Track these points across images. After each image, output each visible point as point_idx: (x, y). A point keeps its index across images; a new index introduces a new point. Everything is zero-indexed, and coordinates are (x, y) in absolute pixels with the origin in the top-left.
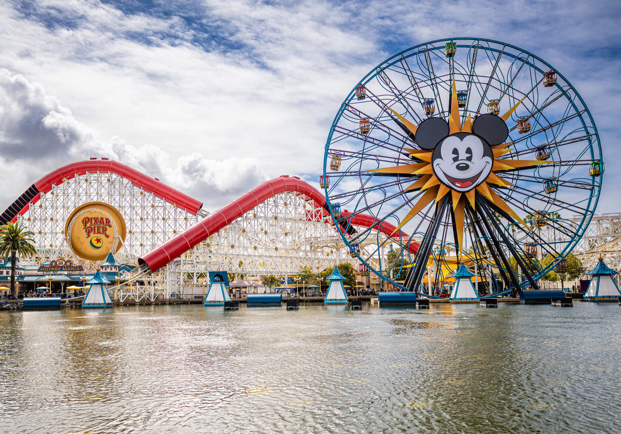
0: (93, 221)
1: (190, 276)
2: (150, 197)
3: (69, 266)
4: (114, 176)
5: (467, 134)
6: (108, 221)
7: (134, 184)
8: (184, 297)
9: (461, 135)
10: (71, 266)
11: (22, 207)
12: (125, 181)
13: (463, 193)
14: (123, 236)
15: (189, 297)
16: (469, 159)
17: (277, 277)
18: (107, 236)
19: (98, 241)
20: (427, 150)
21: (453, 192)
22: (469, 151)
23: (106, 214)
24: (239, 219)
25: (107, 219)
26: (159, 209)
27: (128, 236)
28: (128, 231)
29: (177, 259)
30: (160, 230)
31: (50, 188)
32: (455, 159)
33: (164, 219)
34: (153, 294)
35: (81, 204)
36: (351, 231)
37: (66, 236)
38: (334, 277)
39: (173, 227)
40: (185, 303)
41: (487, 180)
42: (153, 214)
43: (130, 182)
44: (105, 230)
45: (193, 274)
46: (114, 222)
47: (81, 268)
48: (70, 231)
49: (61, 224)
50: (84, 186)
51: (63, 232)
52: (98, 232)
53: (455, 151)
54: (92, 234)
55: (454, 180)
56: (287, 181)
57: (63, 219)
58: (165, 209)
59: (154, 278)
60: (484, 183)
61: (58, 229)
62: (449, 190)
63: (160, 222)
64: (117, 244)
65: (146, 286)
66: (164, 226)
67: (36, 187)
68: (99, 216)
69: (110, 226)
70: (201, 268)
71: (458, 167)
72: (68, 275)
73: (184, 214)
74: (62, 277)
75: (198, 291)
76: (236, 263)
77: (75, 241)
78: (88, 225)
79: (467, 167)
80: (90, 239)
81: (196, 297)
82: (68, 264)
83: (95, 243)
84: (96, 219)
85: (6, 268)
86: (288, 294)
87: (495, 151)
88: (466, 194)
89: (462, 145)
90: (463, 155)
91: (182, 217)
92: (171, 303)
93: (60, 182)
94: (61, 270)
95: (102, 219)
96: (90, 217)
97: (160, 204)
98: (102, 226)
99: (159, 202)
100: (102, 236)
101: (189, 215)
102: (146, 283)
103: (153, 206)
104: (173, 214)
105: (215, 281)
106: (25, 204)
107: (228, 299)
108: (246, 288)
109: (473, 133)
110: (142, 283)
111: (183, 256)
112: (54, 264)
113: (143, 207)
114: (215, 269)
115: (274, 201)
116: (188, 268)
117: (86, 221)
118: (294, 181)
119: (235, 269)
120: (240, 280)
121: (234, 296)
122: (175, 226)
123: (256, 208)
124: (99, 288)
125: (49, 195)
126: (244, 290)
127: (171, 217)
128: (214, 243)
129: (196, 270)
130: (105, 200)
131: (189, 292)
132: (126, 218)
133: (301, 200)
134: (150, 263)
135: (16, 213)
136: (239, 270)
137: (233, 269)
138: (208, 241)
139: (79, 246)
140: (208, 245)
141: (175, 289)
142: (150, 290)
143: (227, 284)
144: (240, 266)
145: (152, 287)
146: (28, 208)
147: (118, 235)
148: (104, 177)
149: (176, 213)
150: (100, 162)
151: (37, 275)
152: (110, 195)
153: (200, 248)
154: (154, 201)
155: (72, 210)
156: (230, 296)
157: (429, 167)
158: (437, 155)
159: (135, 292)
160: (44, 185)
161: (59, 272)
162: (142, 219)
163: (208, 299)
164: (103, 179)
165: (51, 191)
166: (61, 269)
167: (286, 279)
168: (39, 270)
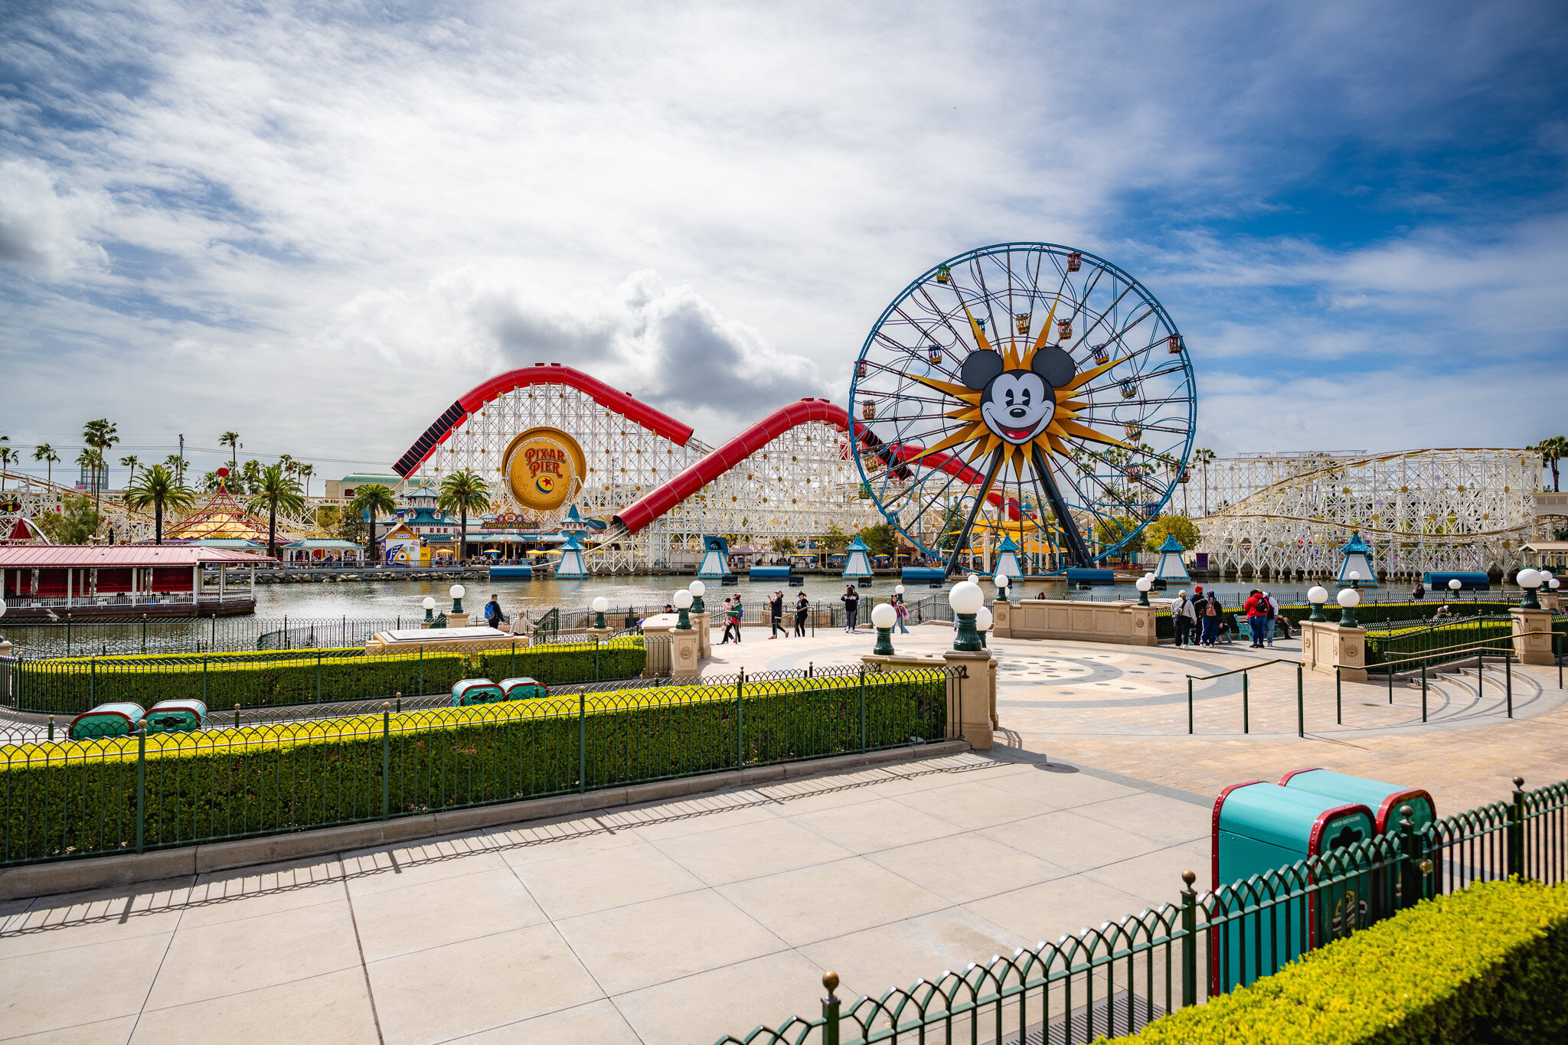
0: (540, 455)
1: (678, 538)
2: (619, 419)
3: (521, 523)
4: (569, 389)
5: (1025, 372)
6: (561, 454)
7: (596, 400)
8: (671, 566)
9: (1018, 373)
10: (523, 522)
11: (442, 433)
12: (584, 396)
13: (1018, 446)
14: (582, 474)
15: (678, 566)
16: (1026, 403)
17: (794, 541)
18: (560, 476)
19: (547, 482)
20: (976, 391)
21: (1005, 444)
22: (1026, 393)
23: (559, 445)
24: (744, 461)
25: (559, 452)
26: (632, 437)
27: (589, 474)
28: (588, 468)
29: (663, 516)
30: (633, 467)
31: (481, 406)
32: (1009, 403)
33: (638, 452)
34: (631, 561)
35: (522, 430)
36: (904, 474)
37: (504, 475)
38: (855, 547)
39: (652, 463)
40: (672, 574)
41: (1048, 430)
42: (624, 443)
43: (591, 399)
44: (556, 467)
45: (682, 535)
46: (568, 455)
47: (536, 525)
48: (509, 469)
49: (496, 458)
50: (528, 403)
51: (498, 470)
52: (548, 470)
53: (1010, 393)
54: (538, 473)
55: (1006, 430)
56: (811, 406)
57: (499, 451)
58: (640, 436)
59: (634, 540)
60: (1044, 433)
61: (491, 464)
62: (1000, 441)
63: (633, 456)
64: (574, 487)
65: (622, 551)
66: (639, 461)
67: (462, 404)
68: (549, 449)
69: (564, 462)
70: (694, 530)
71: (1012, 413)
72: (520, 534)
73: (667, 445)
74: (512, 537)
75: (689, 559)
76: (738, 520)
77: (516, 482)
78: (534, 459)
79: (1023, 413)
80: (536, 478)
81: (686, 566)
82: (520, 519)
83: (543, 485)
84: (544, 452)
85: (444, 524)
86: (807, 564)
87: (1058, 394)
88: (1022, 447)
89: (1018, 386)
90: (1019, 398)
91: (664, 449)
92: (654, 574)
93: (494, 397)
94: (511, 527)
95: (552, 451)
96: (536, 448)
97: (633, 431)
98: (552, 461)
99: (632, 426)
100: (552, 476)
101: (675, 446)
102: (622, 547)
103: (623, 433)
104: (652, 444)
105: (712, 549)
106: (446, 428)
107: (727, 570)
108: (751, 554)
109: (1033, 372)
110: (617, 547)
111: (670, 512)
112: (501, 519)
113: (609, 435)
114: (710, 530)
115: (793, 436)
116: (677, 529)
117: (530, 453)
118: (822, 406)
119: (738, 528)
120: (744, 544)
121: (736, 565)
122: (655, 461)
123: (766, 445)
124: (574, 555)
125: (478, 415)
126: (749, 557)
127: (649, 449)
128: (709, 495)
129: (685, 531)
130: (556, 423)
131: (677, 561)
132: (586, 449)
133: (831, 431)
134: (629, 522)
135: (434, 442)
136: (743, 530)
137: (735, 528)
138: (702, 492)
139: (521, 489)
140: (703, 498)
141: (660, 556)
142: (627, 556)
143: (726, 552)
144: (744, 525)
145: (631, 552)
146: (450, 434)
147: (575, 476)
148: (556, 389)
149: (655, 443)
150: (549, 369)
151: (480, 534)
152: (564, 416)
153: (691, 503)
154: (624, 425)
155: (511, 438)
156: (729, 565)
157: (977, 412)
158: (987, 397)
159: (610, 559)
160: (471, 402)
161: (506, 531)
162: (607, 452)
163: (703, 571)
164: (552, 393)
165: (481, 410)
166: (511, 525)
167: (808, 542)
168: (483, 526)
